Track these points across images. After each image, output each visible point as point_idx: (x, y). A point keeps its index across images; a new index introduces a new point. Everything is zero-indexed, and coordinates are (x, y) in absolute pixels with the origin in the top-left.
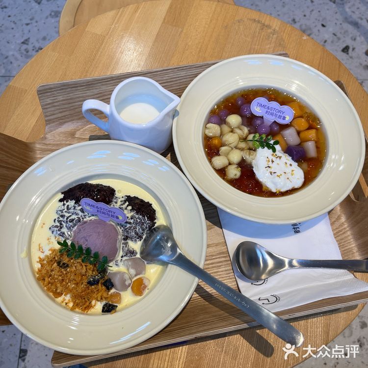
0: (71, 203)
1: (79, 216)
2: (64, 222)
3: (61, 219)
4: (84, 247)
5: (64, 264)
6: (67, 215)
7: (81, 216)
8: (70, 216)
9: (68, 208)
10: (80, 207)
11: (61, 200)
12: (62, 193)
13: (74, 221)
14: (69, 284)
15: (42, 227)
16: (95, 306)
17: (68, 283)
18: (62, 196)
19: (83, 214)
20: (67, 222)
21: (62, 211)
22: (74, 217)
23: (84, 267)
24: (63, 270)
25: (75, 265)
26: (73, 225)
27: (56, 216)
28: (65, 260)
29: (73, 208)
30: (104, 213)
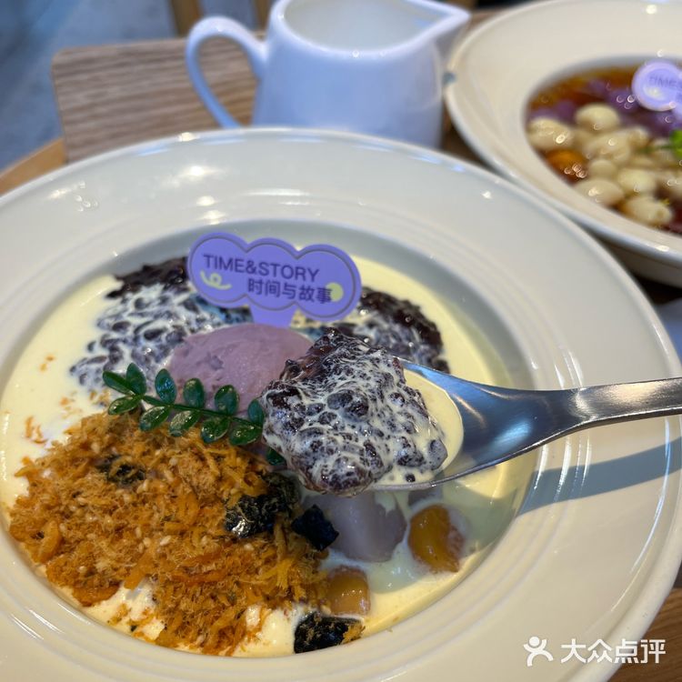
0: (151, 293)
1: (182, 322)
2: (125, 341)
3: (115, 335)
4: (209, 384)
5: (125, 468)
6: (137, 321)
7: (188, 323)
8: (147, 323)
9: (138, 304)
10: (184, 297)
11: (113, 295)
12: (118, 278)
13: (164, 336)
14: (147, 542)
15: (43, 368)
16: (259, 628)
17: (139, 541)
18: (117, 285)
19: (192, 315)
20: (136, 339)
21: (117, 316)
22: (159, 324)
23: (211, 462)
24: (120, 491)
25: (173, 462)
26: (158, 352)
27: (96, 335)
28: (133, 449)
29: (158, 302)
30: (273, 289)
